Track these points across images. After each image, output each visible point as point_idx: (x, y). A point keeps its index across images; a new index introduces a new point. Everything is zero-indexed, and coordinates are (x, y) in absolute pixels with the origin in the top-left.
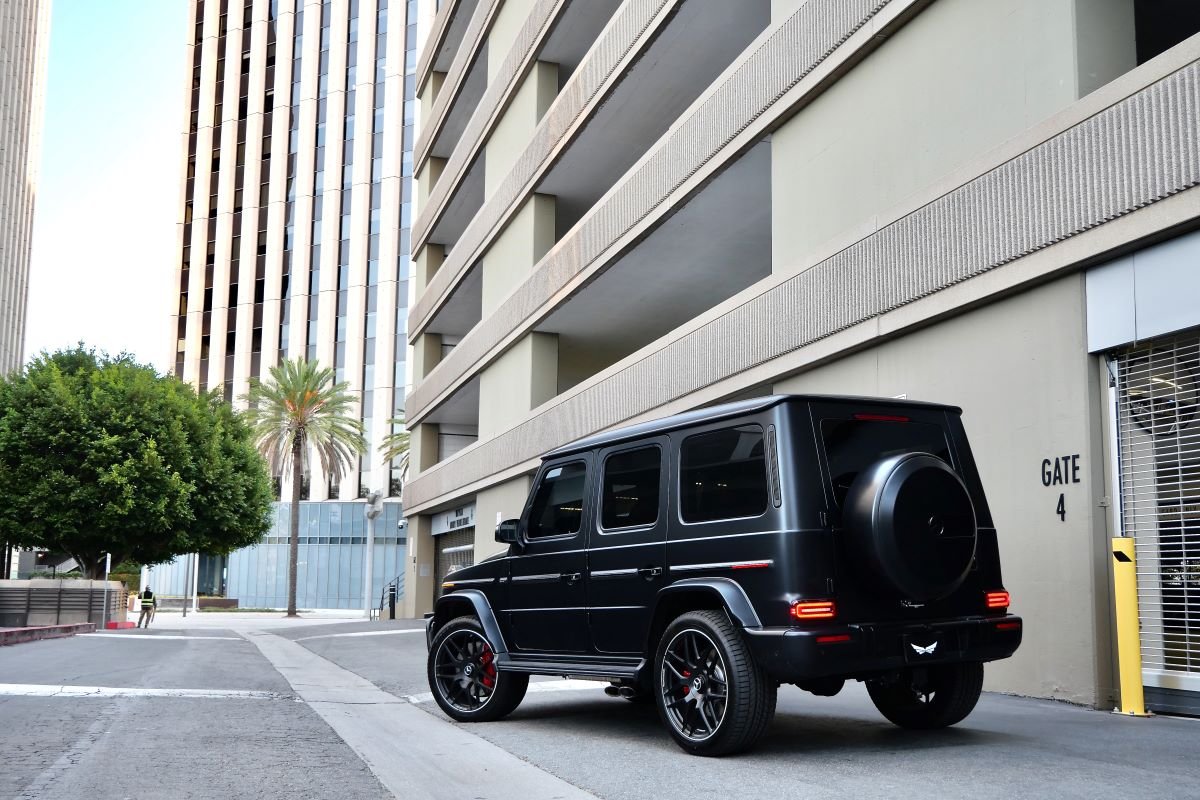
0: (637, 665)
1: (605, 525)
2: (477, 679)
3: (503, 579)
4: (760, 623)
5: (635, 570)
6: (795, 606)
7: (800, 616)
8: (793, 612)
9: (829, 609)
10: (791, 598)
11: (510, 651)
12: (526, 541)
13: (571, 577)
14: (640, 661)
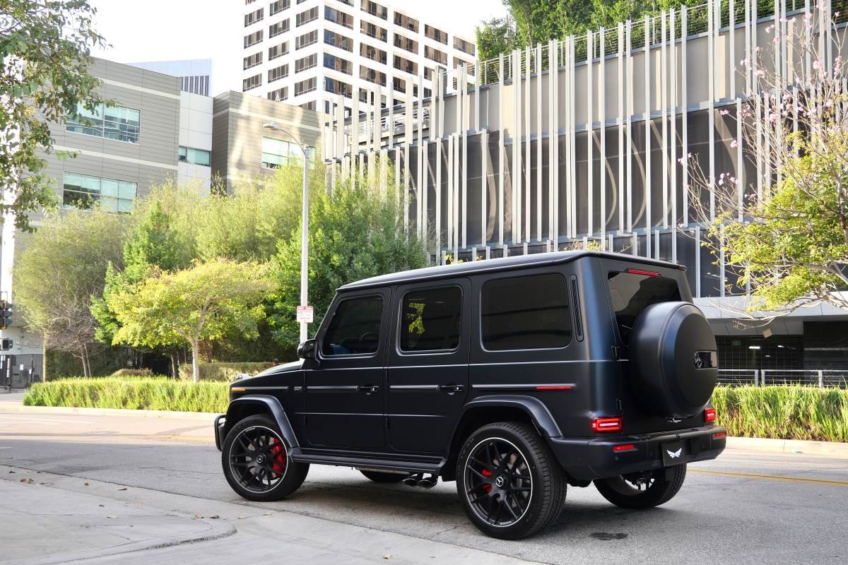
0: (439, 463)
1: (404, 348)
2: (268, 466)
3: (297, 388)
4: (561, 434)
5: (436, 386)
6: (596, 421)
7: (599, 429)
8: (594, 425)
9: (617, 424)
10: (593, 415)
11: (301, 446)
12: (321, 358)
13: (369, 390)
14: (441, 460)
